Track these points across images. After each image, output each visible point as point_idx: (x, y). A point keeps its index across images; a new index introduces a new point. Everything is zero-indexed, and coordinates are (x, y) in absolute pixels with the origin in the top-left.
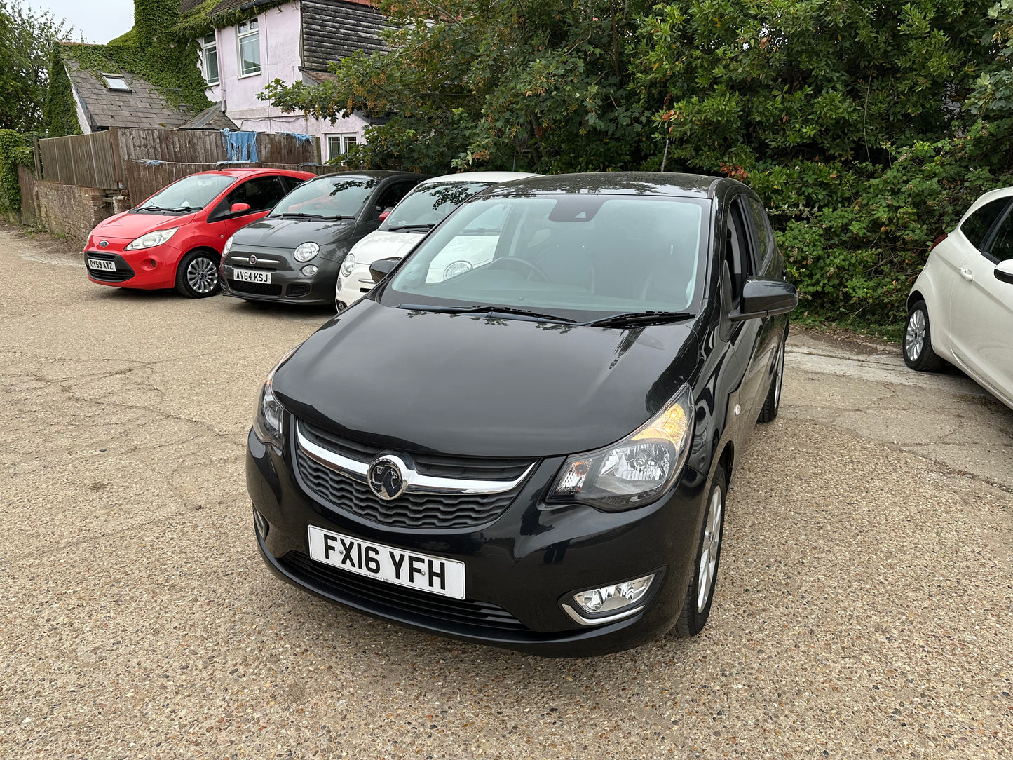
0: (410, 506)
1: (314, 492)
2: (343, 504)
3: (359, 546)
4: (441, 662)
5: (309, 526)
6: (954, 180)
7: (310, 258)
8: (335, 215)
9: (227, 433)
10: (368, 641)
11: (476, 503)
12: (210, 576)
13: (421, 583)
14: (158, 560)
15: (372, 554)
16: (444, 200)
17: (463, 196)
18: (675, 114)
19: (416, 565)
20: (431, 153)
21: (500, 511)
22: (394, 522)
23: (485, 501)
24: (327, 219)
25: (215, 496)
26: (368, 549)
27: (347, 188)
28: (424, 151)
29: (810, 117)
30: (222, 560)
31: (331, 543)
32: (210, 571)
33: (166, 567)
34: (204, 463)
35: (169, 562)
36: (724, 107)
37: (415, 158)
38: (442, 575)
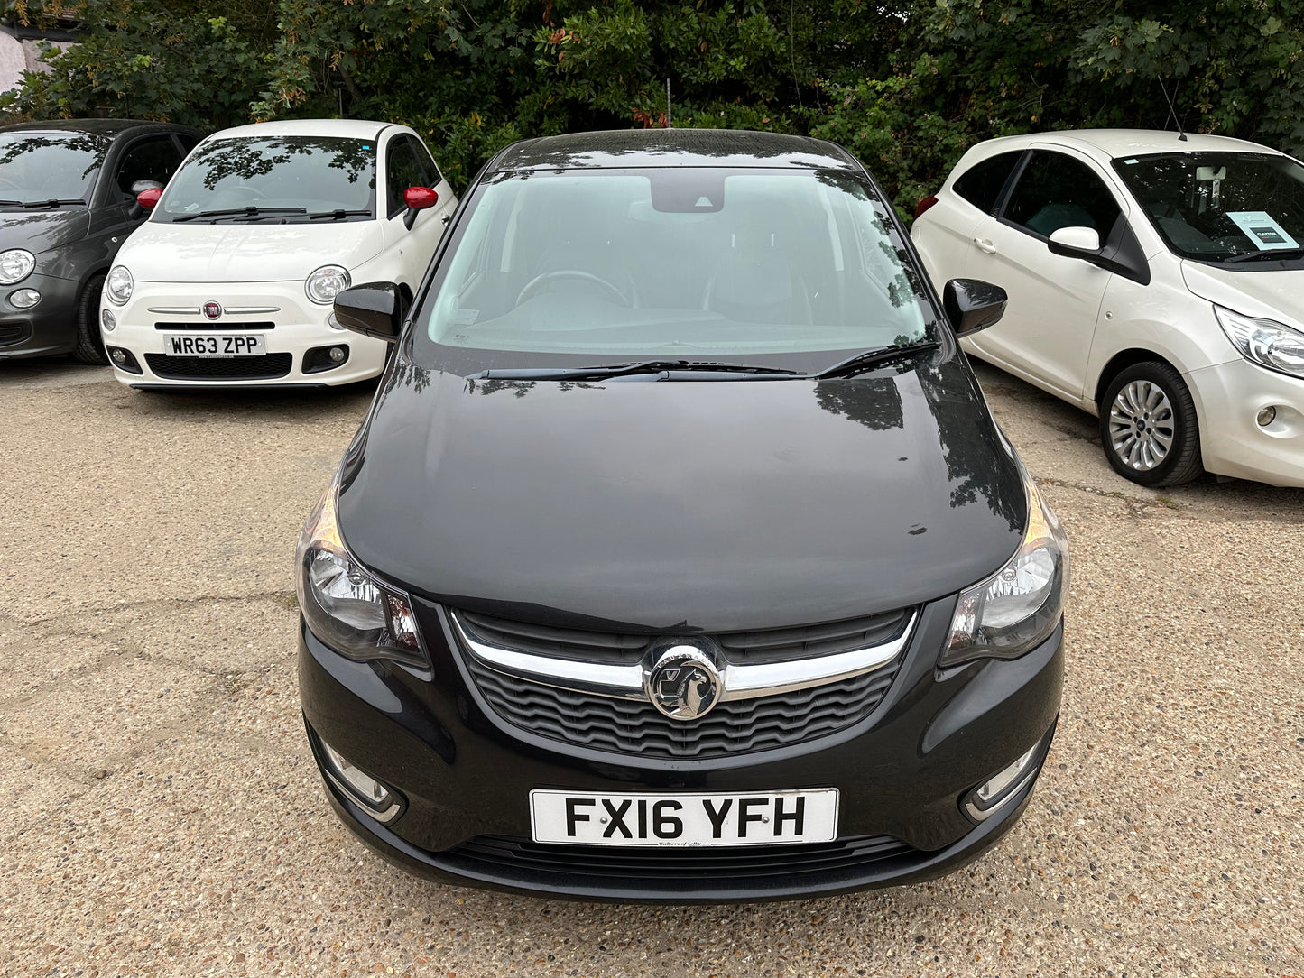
0: (728, 721)
1: (529, 731)
2: (595, 741)
3: (642, 805)
4: (723, 922)
5: (532, 792)
7: (19, 277)
8: (45, 200)
9: (43, 618)
10: (593, 927)
11: (842, 693)
12: (230, 901)
13: (760, 834)
14: (101, 901)
15: (667, 812)
16: (222, 171)
17: (255, 165)
18: (567, 34)
19: (751, 810)
20: (178, 90)
21: (879, 697)
22: (703, 751)
23: (855, 687)
24: (29, 207)
25: (117, 744)
26: (658, 807)
27: (31, 150)
28: (167, 87)
29: (735, 46)
30: (229, 863)
31: (579, 810)
32: (223, 892)
33: (128, 911)
34: (42, 684)
35: (128, 900)
36: (632, 31)
37: (153, 99)
38: (798, 817)
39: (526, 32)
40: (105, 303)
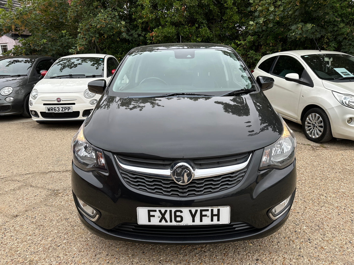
0: (196, 185)
2: (156, 192)
3: (171, 211)
4: (197, 255)
5: (137, 208)
6: (244, 55)
7: (8, 94)
8: (17, 74)
9: (5, 177)
10: (157, 257)
11: (230, 177)
12: (49, 250)
13: (207, 221)
14: (11, 250)
15: (178, 214)
16: (64, 67)
17: (73, 65)
18: (154, 33)
19: (204, 213)
20: (54, 49)
21: (241, 178)
22: (188, 195)
24: (12, 76)
25: (21, 208)
26: (175, 212)
27: (15, 63)
28: (51, 48)
29: (199, 35)
30: (50, 239)
31: (152, 213)
32: (47, 247)
33: (19, 252)
34: (2, 193)
35: (19, 249)
36: (170, 31)
37: (47, 51)
38: (218, 215)
39: (144, 33)
40: (30, 99)
